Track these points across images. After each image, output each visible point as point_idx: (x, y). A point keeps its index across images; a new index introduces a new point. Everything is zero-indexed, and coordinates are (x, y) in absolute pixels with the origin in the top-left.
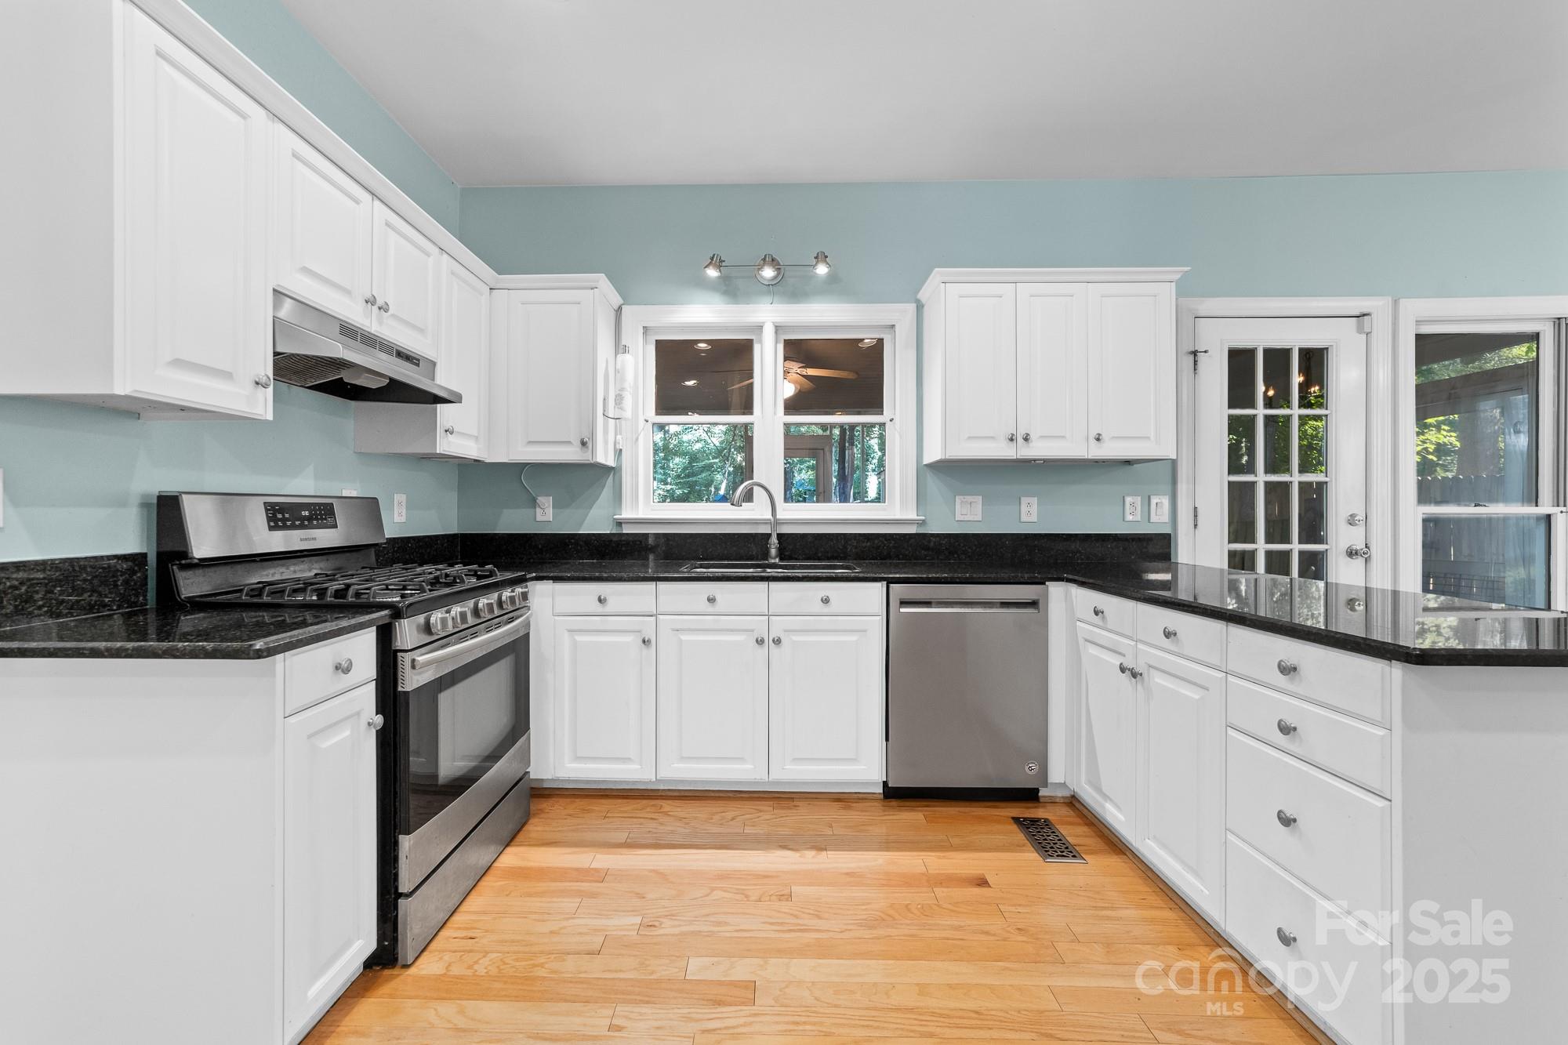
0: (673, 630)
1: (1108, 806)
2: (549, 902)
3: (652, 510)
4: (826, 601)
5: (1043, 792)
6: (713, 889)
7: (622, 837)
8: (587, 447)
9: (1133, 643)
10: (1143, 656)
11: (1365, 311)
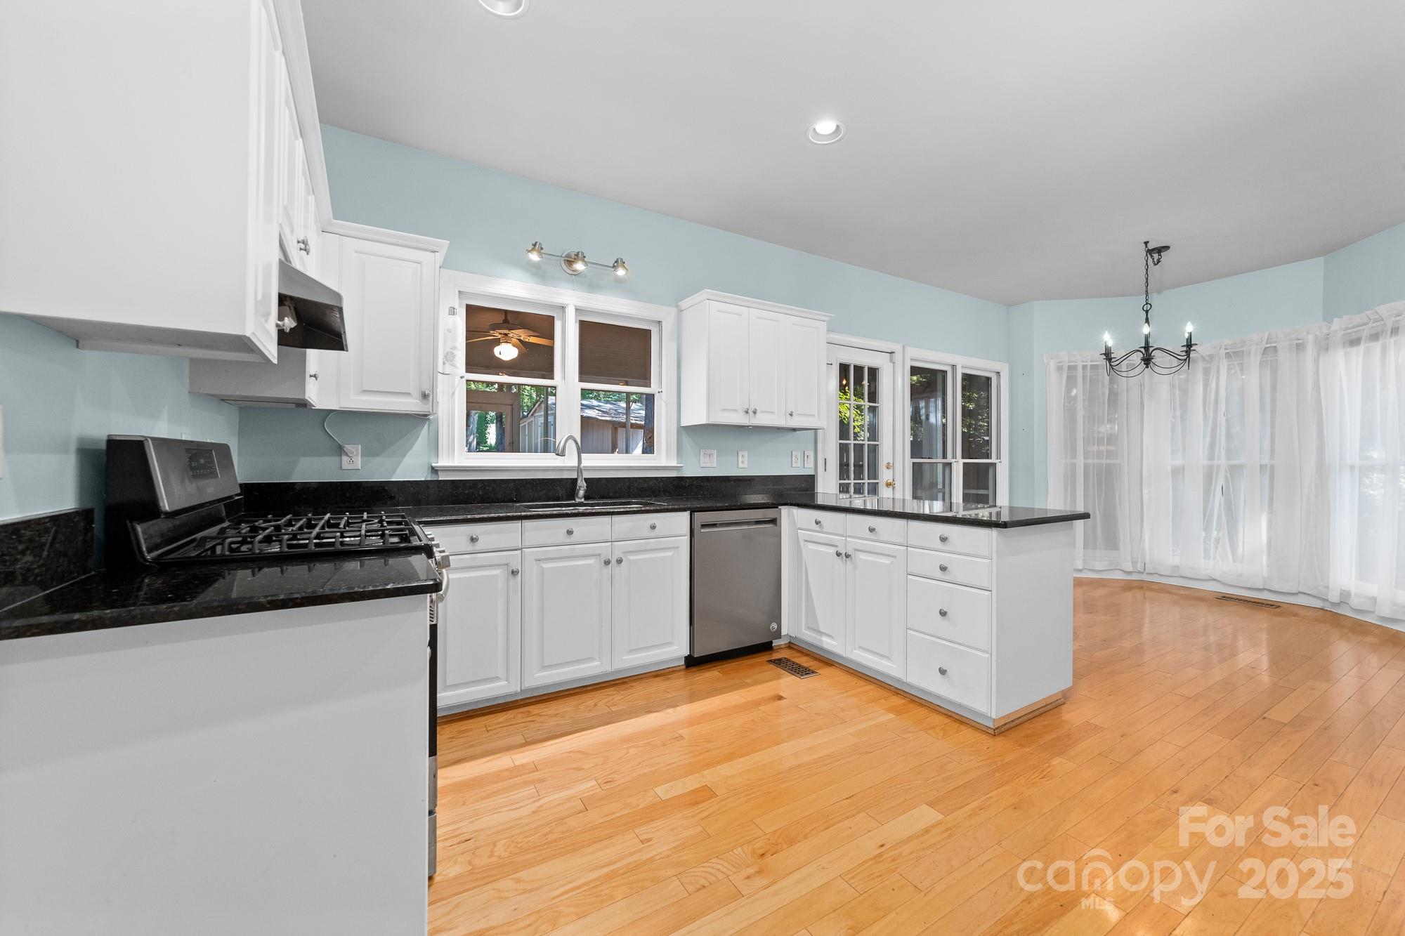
0: (536, 560)
1: (825, 639)
2: (508, 796)
3: (467, 459)
4: (653, 527)
5: (775, 643)
6: (628, 748)
7: (519, 739)
8: (428, 400)
9: (844, 538)
10: (850, 545)
11: (894, 351)
